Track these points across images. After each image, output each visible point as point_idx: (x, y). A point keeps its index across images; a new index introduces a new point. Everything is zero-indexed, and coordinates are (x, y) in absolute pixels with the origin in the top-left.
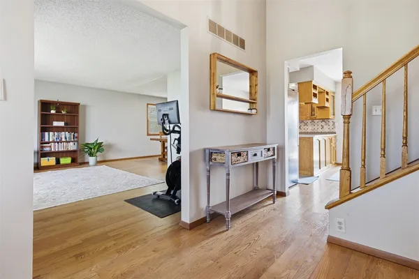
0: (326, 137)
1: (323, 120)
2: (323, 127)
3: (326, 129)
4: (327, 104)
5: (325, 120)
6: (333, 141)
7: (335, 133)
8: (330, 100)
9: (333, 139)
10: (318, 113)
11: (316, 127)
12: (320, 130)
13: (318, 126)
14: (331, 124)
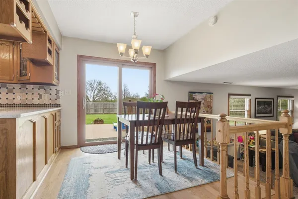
0: (47, 112)
1: (42, 85)
2: (40, 96)
3: (46, 99)
4: (49, 59)
5: (44, 85)
6: (58, 118)
7: (59, 106)
8: (54, 53)
9: (57, 114)
10: (33, 73)
11: (30, 96)
12: (36, 101)
13: (33, 95)
14: (53, 92)
